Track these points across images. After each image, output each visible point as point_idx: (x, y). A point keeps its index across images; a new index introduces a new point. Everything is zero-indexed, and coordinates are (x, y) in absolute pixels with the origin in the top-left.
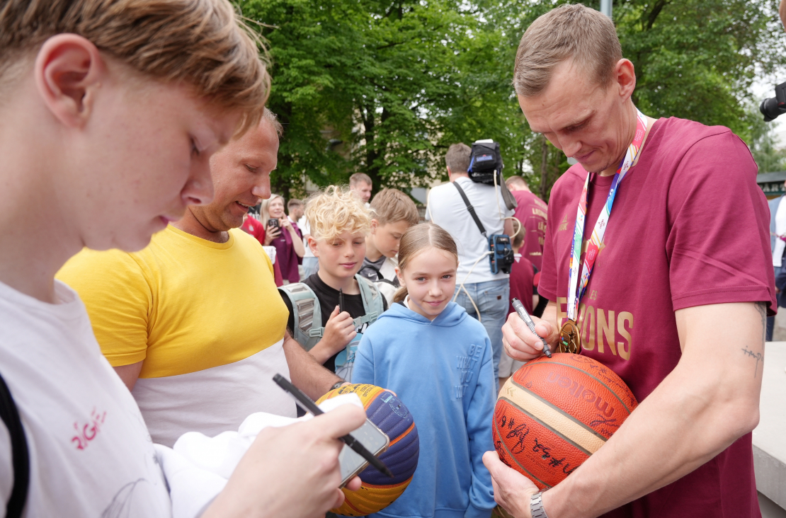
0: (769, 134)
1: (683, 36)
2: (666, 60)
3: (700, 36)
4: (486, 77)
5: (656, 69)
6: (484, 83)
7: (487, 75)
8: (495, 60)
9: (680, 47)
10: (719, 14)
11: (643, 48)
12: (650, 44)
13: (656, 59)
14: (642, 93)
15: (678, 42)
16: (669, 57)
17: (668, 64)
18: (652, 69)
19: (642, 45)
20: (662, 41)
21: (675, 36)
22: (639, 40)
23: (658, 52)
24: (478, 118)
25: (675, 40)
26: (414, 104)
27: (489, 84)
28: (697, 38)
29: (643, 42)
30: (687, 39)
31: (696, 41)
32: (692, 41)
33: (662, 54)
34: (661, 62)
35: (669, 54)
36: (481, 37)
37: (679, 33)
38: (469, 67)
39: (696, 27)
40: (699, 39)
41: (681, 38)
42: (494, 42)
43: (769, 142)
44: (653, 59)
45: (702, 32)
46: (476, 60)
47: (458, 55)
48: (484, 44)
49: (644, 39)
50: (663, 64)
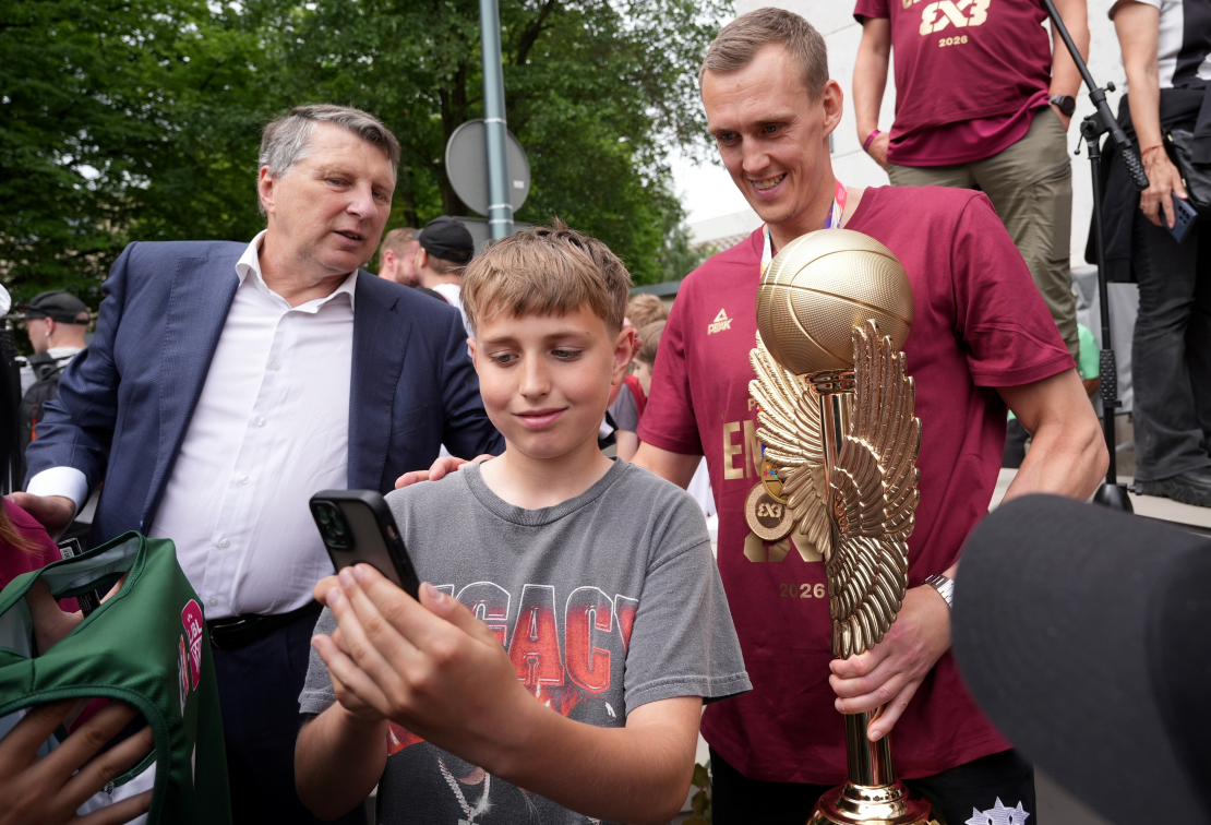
0: (681, 226)
1: (577, 78)
2: (559, 110)
3: (600, 80)
4: (242, 114)
5: (544, 123)
6: (238, 125)
7: (242, 110)
8: (252, 86)
9: (576, 95)
10: (623, 54)
11: (521, 91)
12: (531, 85)
13: (544, 108)
15: (571, 87)
16: (562, 107)
17: (562, 117)
18: (539, 124)
19: (520, 86)
20: (547, 82)
21: (566, 77)
22: (513, 78)
23: (546, 98)
24: (225, 192)
25: (567, 83)
26: (67, 159)
27: (248, 127)
28: (596, 83)
29: (520, 81)
30: (584, 84)
31: (596, 87)
32: (591, 86)
33: (552, 103)
34: (551, 114)
35: (563, 103)
36: (220, 39)
37: (573, 75)
38: (198, 93)
39: (594, 68)
40: (600, 86)
41: (575, 81)
42: (249, 52)
43: (681, 237)
44: (539, 107)
45: (602, 76)
46: (211, 82)
47: (169, 68)
48: (228, 54)
49: (520, 77)
50: (555, 117)
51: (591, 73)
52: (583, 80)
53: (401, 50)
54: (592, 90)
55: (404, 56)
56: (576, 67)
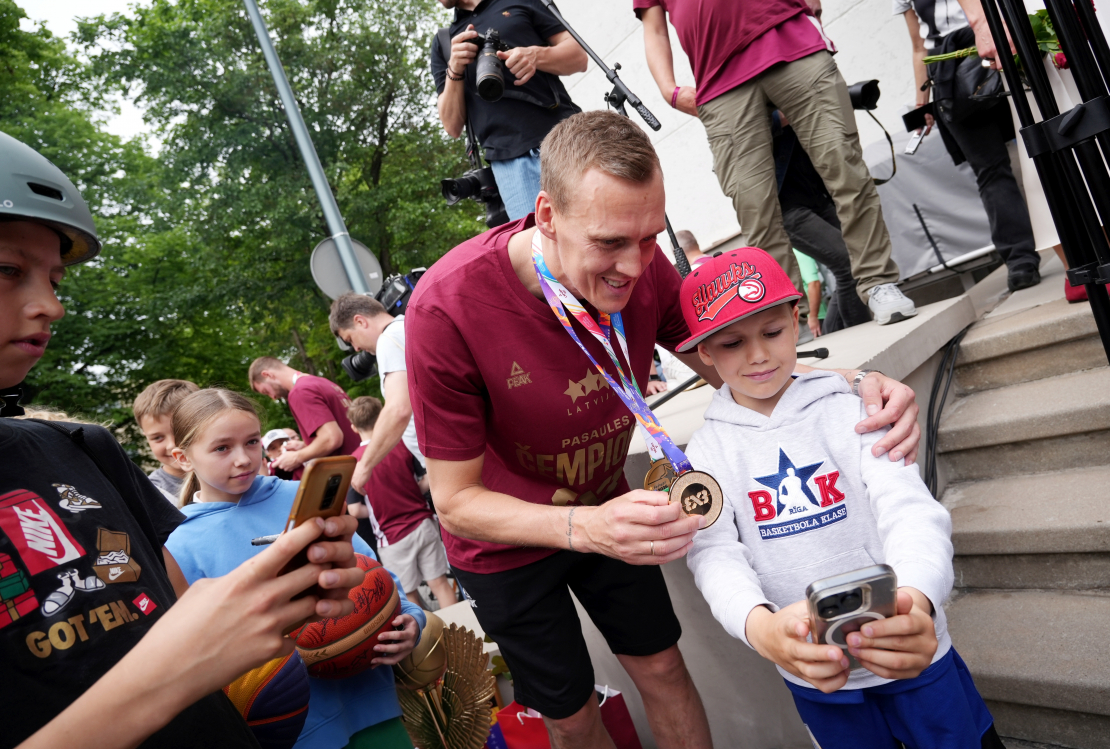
1: (416, 184)
2: (409, 212)
3: (433, 180)
4: (185, 292)
5: (402, 225)
6: (185, 301)
7: (185, 289)
8: (189, 269)
9: (418, 197)
10: (443, 156)
11: (378, 207)
12: (384, 201)
13: (398, 214)
14: (397, 256)
15: (413, 192)
16: (410, 209)
17: (413, 216)
18: (398, 228)
19: (376, 204)
20: (395, 194)
21: (407, 186)
22: (369, 199)
23: (396, 206)
24: (195, 353)
25: (410, 191)
26: (79, 366)
27: (192, 300)
28: (431, 183)
29: (375, 200)
30: (422, 187)
31: (432, 186)
32: (427, 187)
33: (402, 208)
34: (404, 217)
35: (409, 206)
36: (154, 243)
37: (411, 182)
38: (151, 287)
39: (426, 173)
40: (435, 184)
41: (415, 187)
42: (178, 245)
44: (394, 215)
45: (434, 176)
46: (159, 276)
47: (127, 276)
48: (164, 251)
50: (407, 219)
51: (425, 177)
52: (421, 184)
53: (279, 206)
54: (429, 189)
55: (282, 210)
56: (412, 176)
